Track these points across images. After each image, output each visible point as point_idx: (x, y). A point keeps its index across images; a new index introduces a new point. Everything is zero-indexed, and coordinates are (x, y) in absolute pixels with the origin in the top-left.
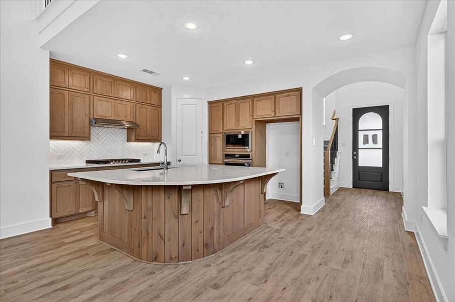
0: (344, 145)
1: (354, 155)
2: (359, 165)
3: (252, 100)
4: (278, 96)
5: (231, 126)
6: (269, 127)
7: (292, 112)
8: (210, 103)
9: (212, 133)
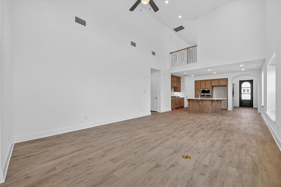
0: (236, 92)
1: (240, 96)
2: (242, 99)
3: (211, 81)
4: (220, 80)
5: (203, 88)
6: (214, 87)
7: (225, 84)
8: (195, 81)
9: (196, 89)
